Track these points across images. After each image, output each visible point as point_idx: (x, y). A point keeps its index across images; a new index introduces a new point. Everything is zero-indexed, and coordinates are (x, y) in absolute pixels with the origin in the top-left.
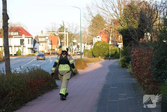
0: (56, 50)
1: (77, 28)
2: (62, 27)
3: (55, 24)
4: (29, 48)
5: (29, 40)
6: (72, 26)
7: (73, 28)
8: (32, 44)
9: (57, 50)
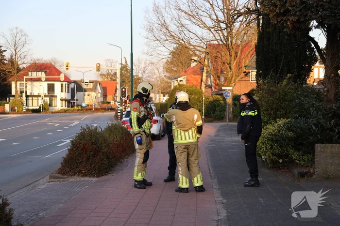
0: (111, 103)
1: (147, 68)
2: (123, 67)
3: (112, 62)
4: (62, 100)
5: (62, 85)
6: (138, 64)
7: (140, 67)
8: (68, 92)
9: (113, 103)
